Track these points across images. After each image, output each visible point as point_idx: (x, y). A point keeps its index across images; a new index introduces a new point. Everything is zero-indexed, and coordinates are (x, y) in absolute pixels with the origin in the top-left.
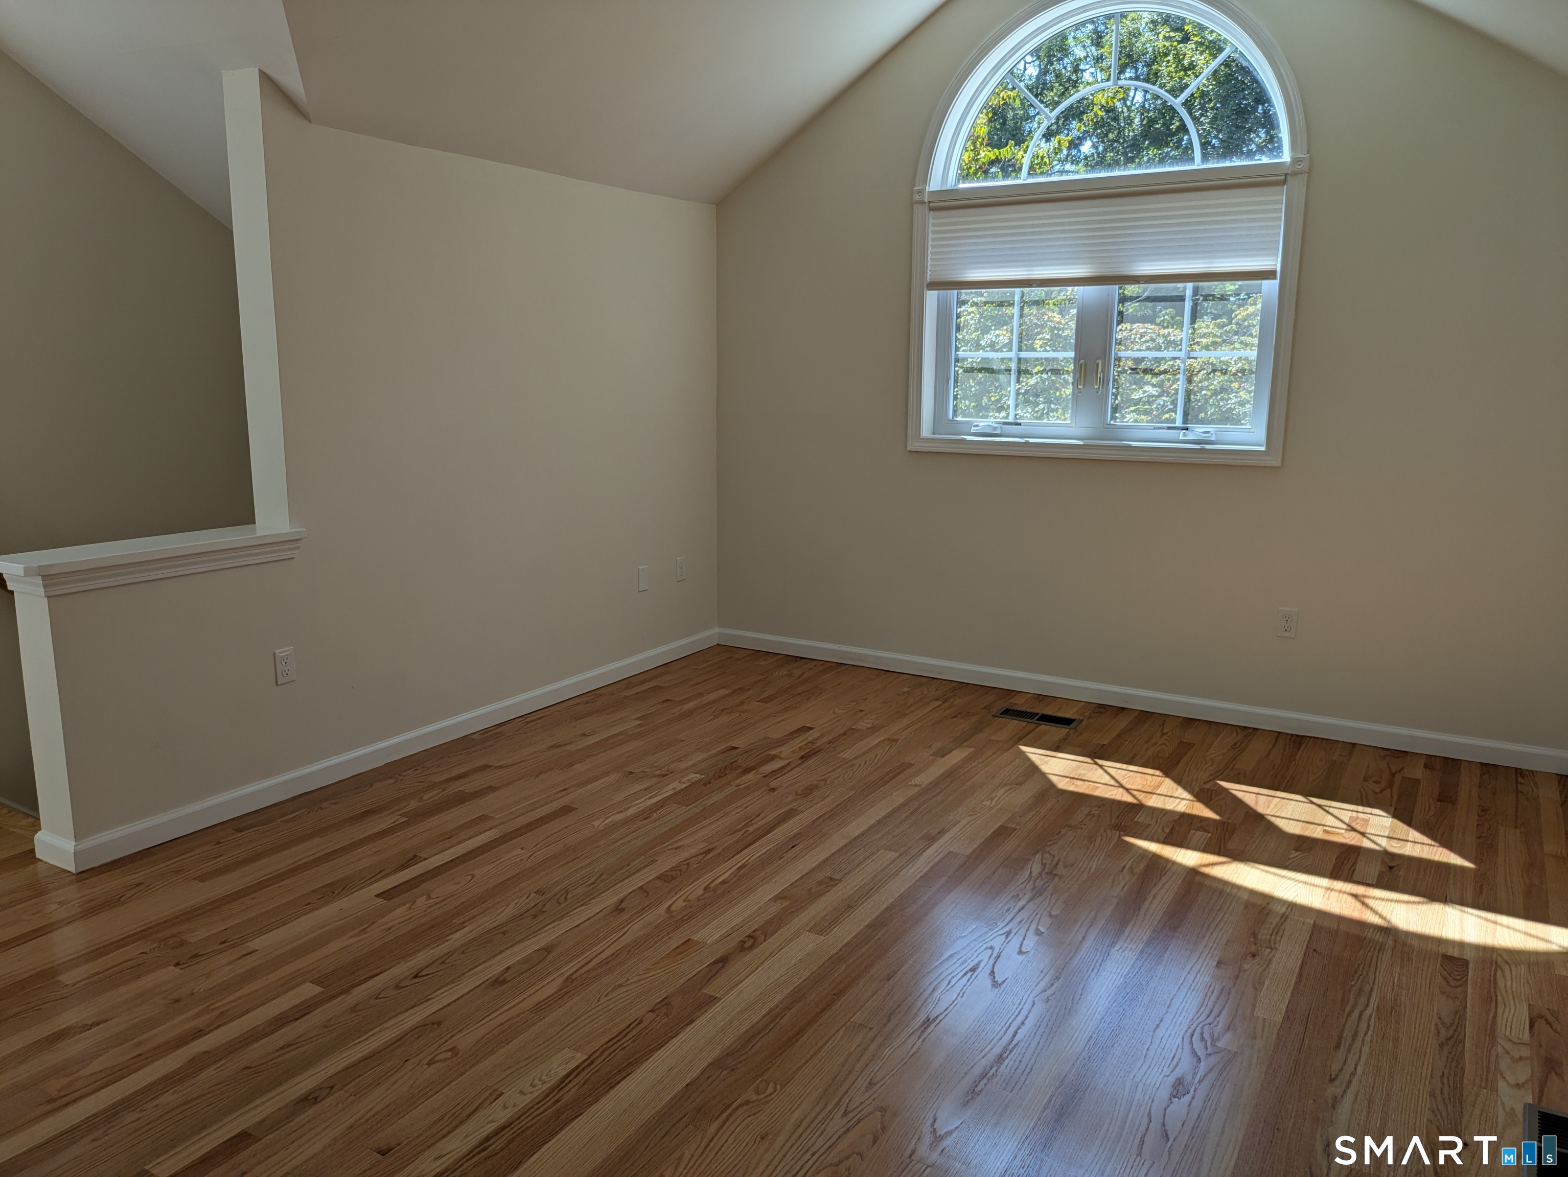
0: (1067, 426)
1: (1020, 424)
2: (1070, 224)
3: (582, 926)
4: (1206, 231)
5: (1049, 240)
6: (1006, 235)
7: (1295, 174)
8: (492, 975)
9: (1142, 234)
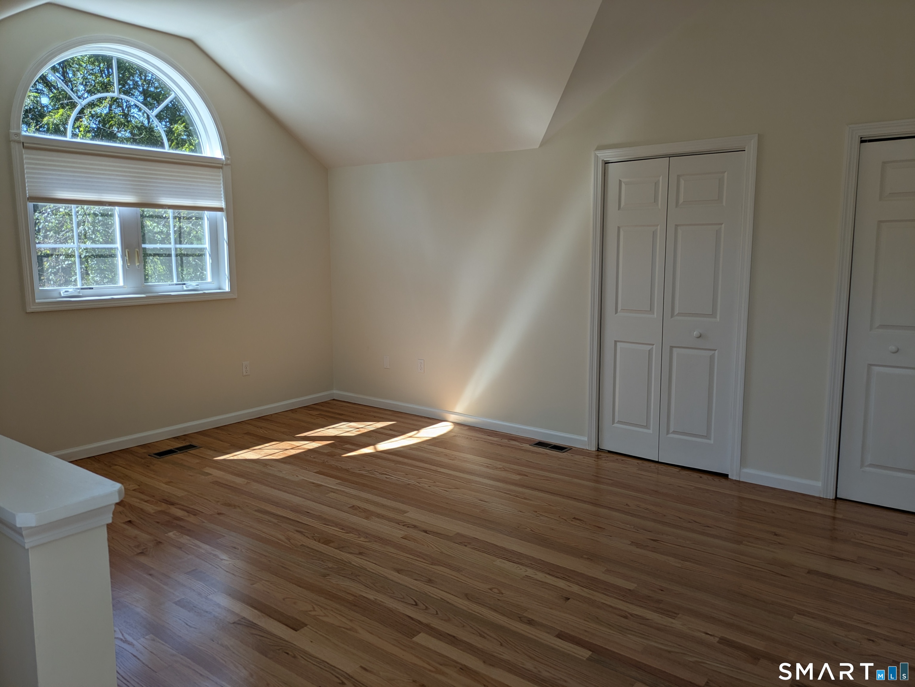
0: (120, 287)
1: (92, 288)
2: (130, 172)
3: (374, 562)
4: (190, 185)
5: (110, 179)
6: (81, 172)
7: (226, 165)
8: (422, 584)
9: (161, 183)
